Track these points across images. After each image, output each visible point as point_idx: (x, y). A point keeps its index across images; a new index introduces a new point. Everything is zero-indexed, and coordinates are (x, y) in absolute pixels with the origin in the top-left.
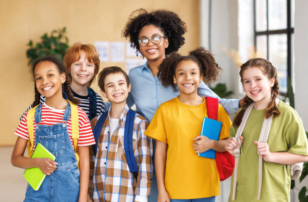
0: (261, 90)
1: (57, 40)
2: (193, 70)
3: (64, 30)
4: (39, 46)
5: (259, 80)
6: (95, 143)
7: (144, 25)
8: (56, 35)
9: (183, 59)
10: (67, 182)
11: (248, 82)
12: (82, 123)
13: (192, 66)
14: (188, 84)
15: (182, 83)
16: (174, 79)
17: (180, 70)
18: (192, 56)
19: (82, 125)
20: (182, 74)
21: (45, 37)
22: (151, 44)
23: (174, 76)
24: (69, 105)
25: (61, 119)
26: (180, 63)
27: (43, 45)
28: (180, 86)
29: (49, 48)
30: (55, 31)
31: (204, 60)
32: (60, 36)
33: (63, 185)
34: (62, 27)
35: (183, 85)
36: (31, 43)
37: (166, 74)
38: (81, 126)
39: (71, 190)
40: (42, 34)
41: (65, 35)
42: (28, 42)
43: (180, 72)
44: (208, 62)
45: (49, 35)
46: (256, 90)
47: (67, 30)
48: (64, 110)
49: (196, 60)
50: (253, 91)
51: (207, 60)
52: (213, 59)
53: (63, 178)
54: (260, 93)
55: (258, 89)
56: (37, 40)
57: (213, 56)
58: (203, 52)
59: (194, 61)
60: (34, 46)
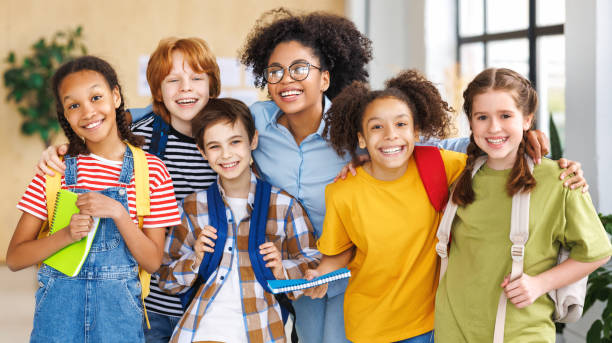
0: (507, 138)
1: (66, 52)
2: (400, 116)
3: (79, 31)
4: (29, 63)
5: (506, 117)
6: (179, 222)
7: (280, 41)
8: (62, 42)
9: (375, 96)
10: (118, 304)
11: (483, 118)
12: (157, 181)
13: (396, 110)
14: (391, 147)
15: (379, 146)
16: (361, 139)
17: (372, 119)
18: (394, 89)
19: (156, 185)
20: (377, 127)
21: (40, 46)
22: (289, 79)
23: (359, 134)
24: (130, 152)
25: (117, 179)
26: (371, 104)
27: (36, 61)
28: (374, 153)
29: (49, 66)
30: (60, 34)
31: (421, 97)
32: (71, 44)
33: (110, 310)
34: (74, 27)
35: (381, 149)
36: (11, 58)
37: (343, 131)
38: (154, 188)
39: (124, 321)
40: (34, 39)
41: (79, 41)
42: (5, 55)
43: (374, 123)
44: (428, 100)
45: (48, 42)
46: (499, 138)
47: (85, 32)
48: (121, 163)
49: (403, 96)
50: (493, 138)
51: (426, 95)
52: (436, 92)
53: (111, 296)
54: (507, 143)
55: (504, 135)
56: (24, 52)
57: (437, 87)
58: (415, 79)
59: (401, 98)
60: (19, 62)
